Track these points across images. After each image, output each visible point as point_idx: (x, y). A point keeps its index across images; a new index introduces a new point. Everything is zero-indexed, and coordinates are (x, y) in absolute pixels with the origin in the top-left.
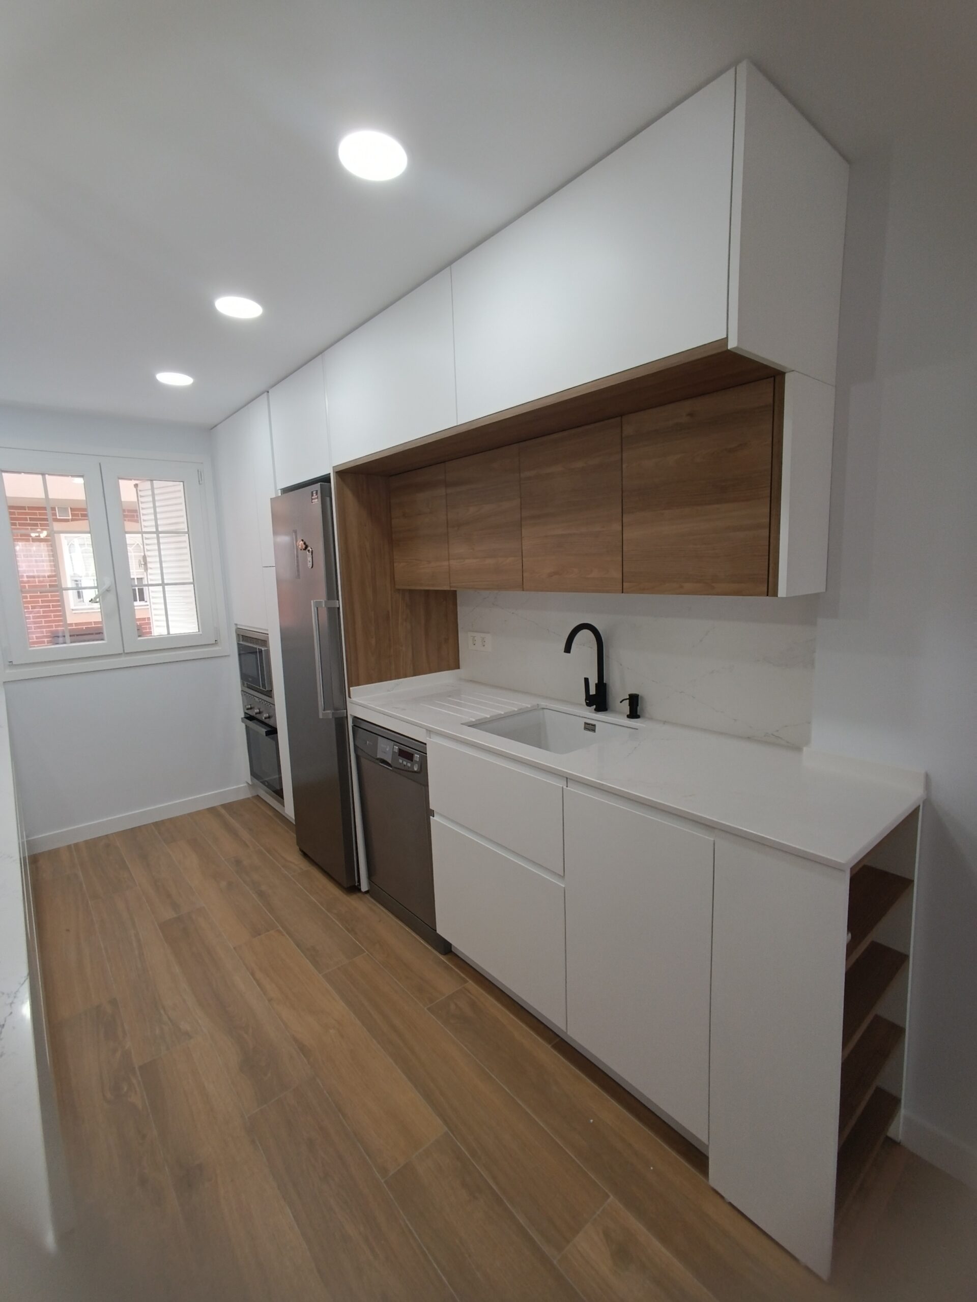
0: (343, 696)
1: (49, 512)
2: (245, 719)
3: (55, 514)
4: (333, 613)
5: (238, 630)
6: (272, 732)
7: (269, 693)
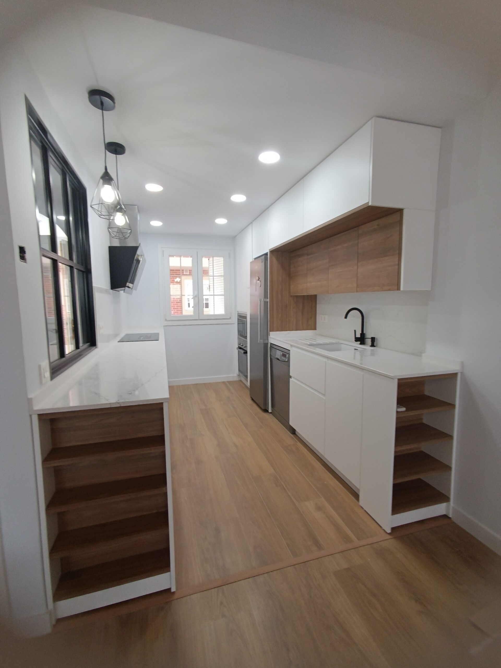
0: (268, 335)
1: (181, 271)
2: (238, 349)
3: (183, 273)
4: (266, 303)
5: (238, 313)
6: (246, 352)
7: (246, 337)
